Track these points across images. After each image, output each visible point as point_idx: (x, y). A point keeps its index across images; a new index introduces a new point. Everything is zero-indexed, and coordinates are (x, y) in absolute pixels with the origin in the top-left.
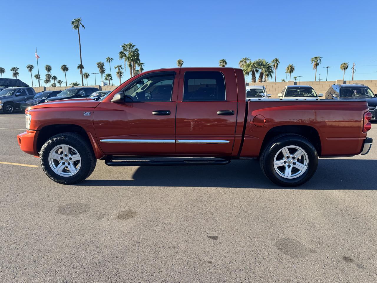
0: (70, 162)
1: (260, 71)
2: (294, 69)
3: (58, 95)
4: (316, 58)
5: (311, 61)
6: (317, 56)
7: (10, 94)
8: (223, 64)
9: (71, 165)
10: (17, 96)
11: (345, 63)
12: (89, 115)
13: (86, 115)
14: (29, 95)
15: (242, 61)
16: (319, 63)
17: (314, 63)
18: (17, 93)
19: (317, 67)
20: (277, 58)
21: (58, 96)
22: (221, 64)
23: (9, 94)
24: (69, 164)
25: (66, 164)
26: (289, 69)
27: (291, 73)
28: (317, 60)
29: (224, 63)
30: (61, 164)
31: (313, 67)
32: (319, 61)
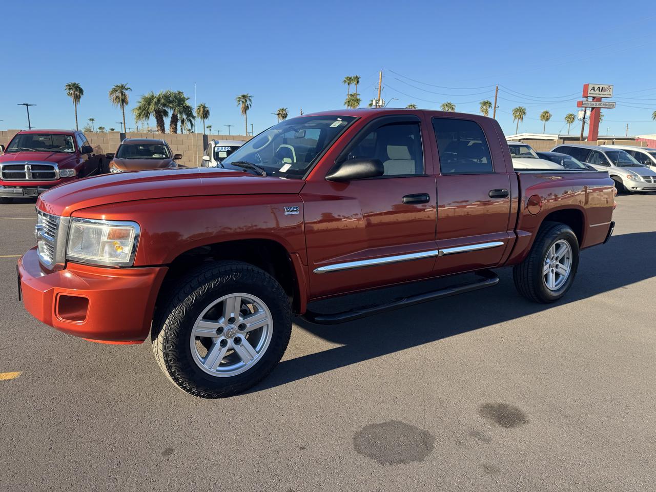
0: (239, 335)
1: (171, 113)
2: (208, 112)
4: (244, 96)
5: (237, 101)
6: (246, 94)
8: (76, 93)
9: (244, 341)
11: (283, 109)
12: (295, 213)
13: (291, 213)
15: (115, 91)
16: (249, 106)
17: (241, 106)
19: (247, 112)
20: (181, 92)
22: (71, 91)
24: (237, 341)
25: (230, 342)
26: (201, 112)
27: (204, 118)
28: (246, 101)
29: (76, 90)
30: (218, 345)
31: (241, 112)
32: (248, 102)
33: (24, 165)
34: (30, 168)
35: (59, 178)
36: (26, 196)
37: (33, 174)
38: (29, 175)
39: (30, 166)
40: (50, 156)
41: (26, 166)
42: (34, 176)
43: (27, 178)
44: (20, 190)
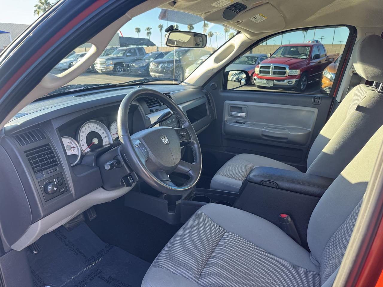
3: (166, 56)
7: (122, 54)
10: (127, 56)
14: (140, 55)
18: (128, 53)
21: (165, 58)
23: (120, 55)
33: (270, 66)
34: (273, 68)
35: (288, 75)
36: (267, 86)
37: (274, 72)
38: (272, 72)
39: (273, 67)
40: (288, 61)
41: (271, 67)
42: (274, 73)
43: (270, 75)
44: (265, 81)
